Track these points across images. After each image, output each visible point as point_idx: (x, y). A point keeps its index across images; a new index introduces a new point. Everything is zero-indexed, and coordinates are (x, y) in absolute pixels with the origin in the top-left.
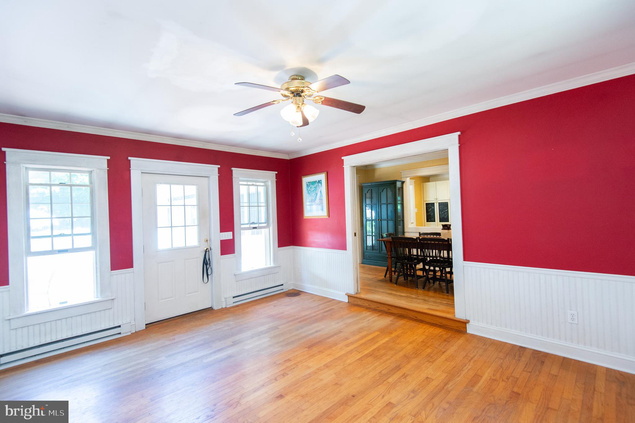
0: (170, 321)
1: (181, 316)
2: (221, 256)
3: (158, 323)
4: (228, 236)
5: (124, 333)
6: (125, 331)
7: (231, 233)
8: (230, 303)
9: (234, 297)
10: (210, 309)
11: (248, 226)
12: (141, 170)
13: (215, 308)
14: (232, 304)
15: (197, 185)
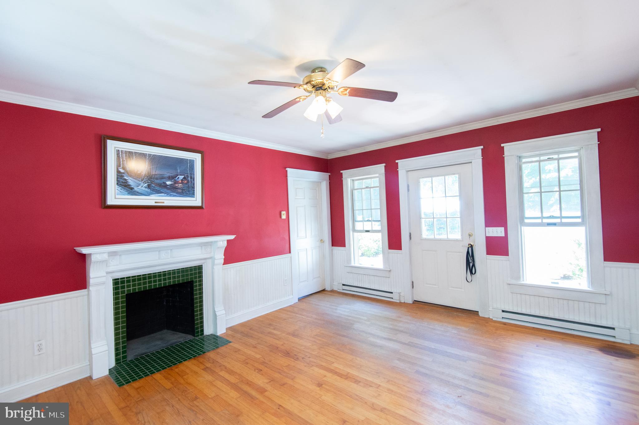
0: (433, 306)
1: (444, 307)
2: (487, 255)
3: (423, 303)
4: (497, 232)
5: (395, 299)
6: (396, 299)
7: (503, 229)
8: (497, 316)
9: (503, 311)
10: (476, 313)
11: (539, 221)
12: (405, 169)
13: (481, 314)
14: (500, 318)
15: (458, 174)
